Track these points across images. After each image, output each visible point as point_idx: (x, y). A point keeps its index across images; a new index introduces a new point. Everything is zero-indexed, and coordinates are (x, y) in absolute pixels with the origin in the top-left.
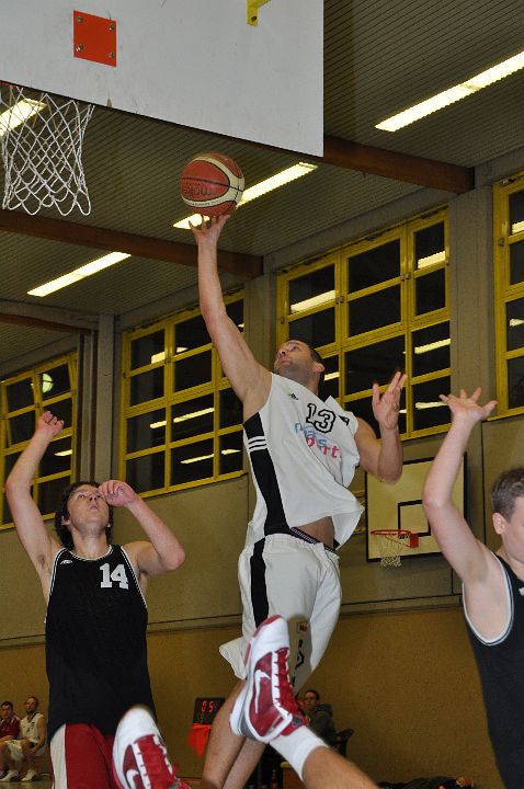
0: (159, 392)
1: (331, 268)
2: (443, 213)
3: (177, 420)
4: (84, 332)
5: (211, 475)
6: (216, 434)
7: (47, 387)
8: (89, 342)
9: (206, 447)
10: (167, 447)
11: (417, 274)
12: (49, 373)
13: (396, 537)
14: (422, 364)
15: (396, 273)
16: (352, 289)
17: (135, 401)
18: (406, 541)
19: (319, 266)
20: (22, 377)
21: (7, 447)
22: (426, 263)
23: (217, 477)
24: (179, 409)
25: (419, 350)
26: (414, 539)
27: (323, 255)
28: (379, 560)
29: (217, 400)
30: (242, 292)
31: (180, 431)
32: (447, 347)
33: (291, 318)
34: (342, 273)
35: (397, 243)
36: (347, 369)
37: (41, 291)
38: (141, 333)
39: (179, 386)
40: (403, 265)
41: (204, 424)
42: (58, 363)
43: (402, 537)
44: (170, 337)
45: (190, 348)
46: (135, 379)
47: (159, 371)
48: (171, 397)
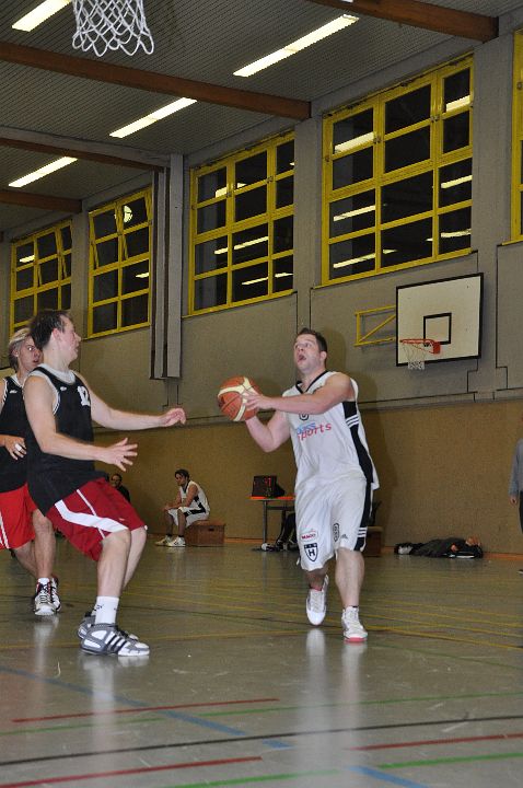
0: (221, 222)
1: (370, 112)
2: (469, 60)
3: (237, 247)
4: (158, 169)
5: (266, 293)
6: (270, 258)
7: (128, 217)
8: (162, 177)
9: (261, 270)
10: (230, 268)
11: (444, 116)
12: (128, 205)
13: (421, 345)
14: (447, 197)
15: (427, 115)
16: (388, 131)
17: (201, 230)
18: (430, 348)
19: (360, 110)
20: (107, 208)
21: (95, 268)
22: (454, 106)
23: (271, 295)
24: (240, 237)
25: (445, 185)
26: (437, 347)
27: (363, 99)
28: (406, 364)
29: (271, 229)
30: (293, 133)
31: (239, 256)
32: (469, 183)
33: (335, 157)
34: (379, 117)
35: (428, 88)
36: (383, 201)
37: (121, 133)
38: (206, 170)
39: (239, 217)
40: (433, 108)
41: (261, 250)
42: (136, 197)
43: (427, 345)
44: (231, 174)
45: (248, 183)
46: (201, 211)
47: (222, 204)
48: (232, 226)
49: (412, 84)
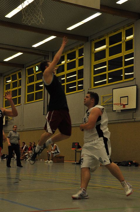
0: (63, 71)
1: (105, 40)
2: (133, 25)
3: (67, 78)
4: (45, 56)
5: (76, 91)
6: (77, 81)
7: (37, 69)
8: (47, 58)
9: (74, 84)
10: (65, 84)
11: (126, 41)
12: (37, 66)
13: (120, 105)
14: (127, 63)
16: (110, 45)
17: (58, 73)
18: (122, 106)
19: (102, 39)
20: (31, 67)
21: (28, 84)
22: (128, 38)
24: (68, 75)
25: (126, 60)
26: (124, 106)
27: (103, 36)
28: (115, 111)
29: (77, 72)
30: (83, 46)
31: (68, 80)
32: (133, 59)
33: (95, 52)
34: (107, 41)
35: (121, 33)
36: (108, 65)
37: (35, 46)
39: (68, 69)
40: (122, 38)
41: (74, 78)
43: (121, 105)
44: (66, 57)
45: (71, 60)
47: (63, 65)
48: (66, 72)
49: (116, 32)
